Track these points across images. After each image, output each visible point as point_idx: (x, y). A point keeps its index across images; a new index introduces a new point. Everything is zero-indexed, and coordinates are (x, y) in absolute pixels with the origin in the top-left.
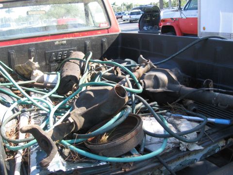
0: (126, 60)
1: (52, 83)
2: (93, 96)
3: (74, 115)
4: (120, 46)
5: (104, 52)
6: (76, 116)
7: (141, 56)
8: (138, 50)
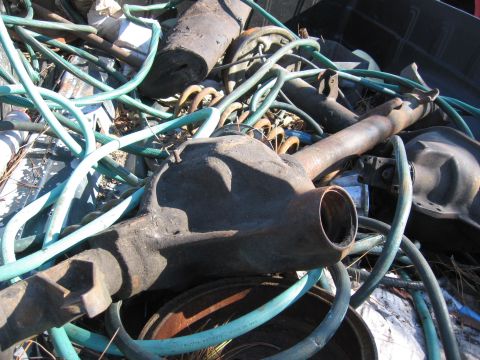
0: (358, 53)
1: (136, 51)
2: (229, 187)
3: (134, 243)
4: (350, 8)
5: (304, 9)
6: (138, 249)
7: (415, 66)
8: (398, 37)
